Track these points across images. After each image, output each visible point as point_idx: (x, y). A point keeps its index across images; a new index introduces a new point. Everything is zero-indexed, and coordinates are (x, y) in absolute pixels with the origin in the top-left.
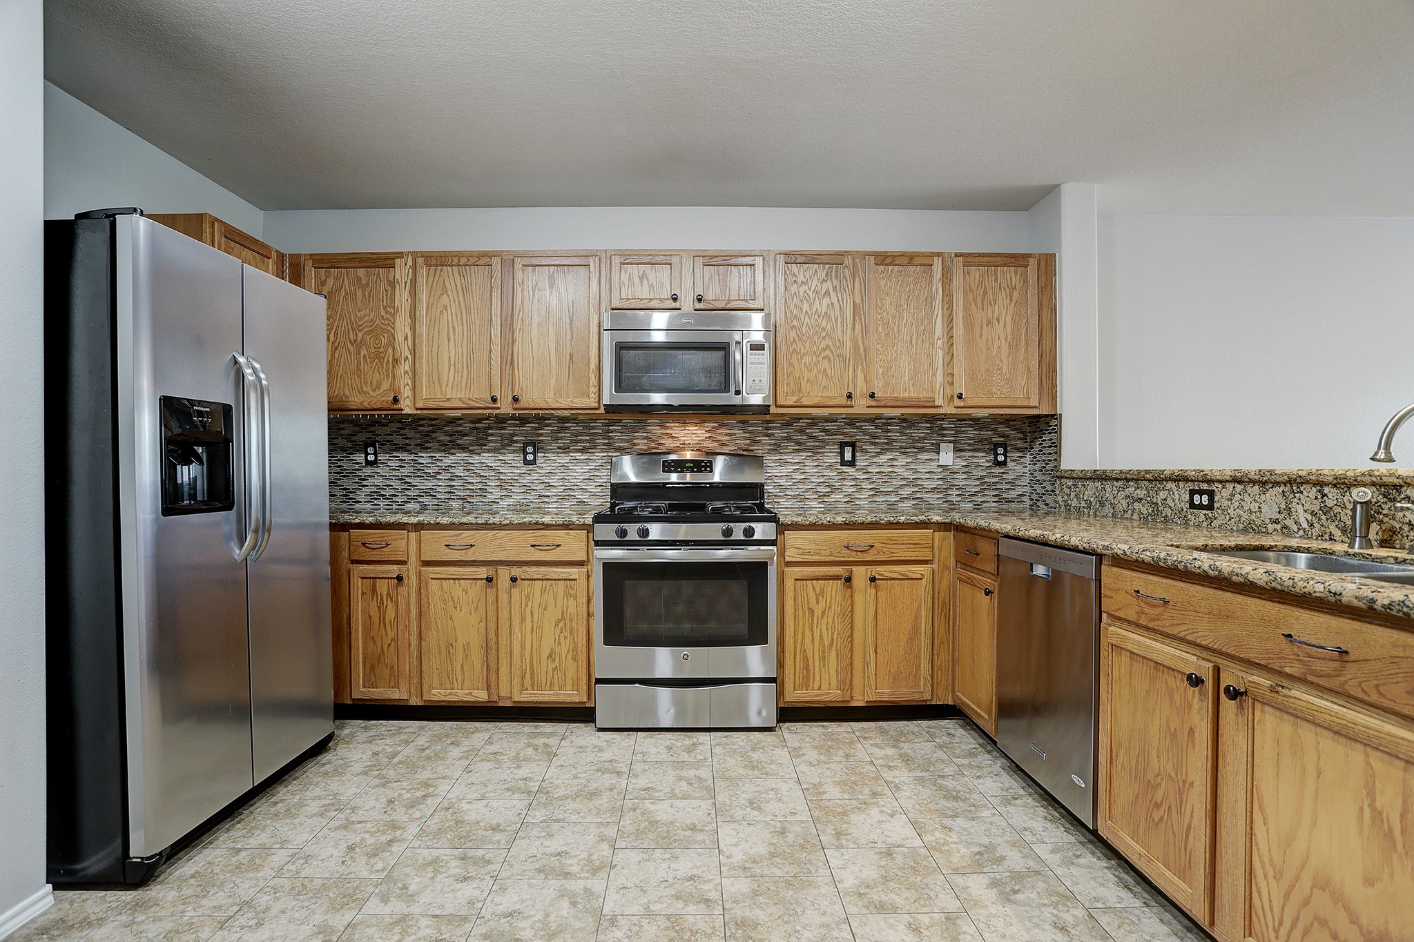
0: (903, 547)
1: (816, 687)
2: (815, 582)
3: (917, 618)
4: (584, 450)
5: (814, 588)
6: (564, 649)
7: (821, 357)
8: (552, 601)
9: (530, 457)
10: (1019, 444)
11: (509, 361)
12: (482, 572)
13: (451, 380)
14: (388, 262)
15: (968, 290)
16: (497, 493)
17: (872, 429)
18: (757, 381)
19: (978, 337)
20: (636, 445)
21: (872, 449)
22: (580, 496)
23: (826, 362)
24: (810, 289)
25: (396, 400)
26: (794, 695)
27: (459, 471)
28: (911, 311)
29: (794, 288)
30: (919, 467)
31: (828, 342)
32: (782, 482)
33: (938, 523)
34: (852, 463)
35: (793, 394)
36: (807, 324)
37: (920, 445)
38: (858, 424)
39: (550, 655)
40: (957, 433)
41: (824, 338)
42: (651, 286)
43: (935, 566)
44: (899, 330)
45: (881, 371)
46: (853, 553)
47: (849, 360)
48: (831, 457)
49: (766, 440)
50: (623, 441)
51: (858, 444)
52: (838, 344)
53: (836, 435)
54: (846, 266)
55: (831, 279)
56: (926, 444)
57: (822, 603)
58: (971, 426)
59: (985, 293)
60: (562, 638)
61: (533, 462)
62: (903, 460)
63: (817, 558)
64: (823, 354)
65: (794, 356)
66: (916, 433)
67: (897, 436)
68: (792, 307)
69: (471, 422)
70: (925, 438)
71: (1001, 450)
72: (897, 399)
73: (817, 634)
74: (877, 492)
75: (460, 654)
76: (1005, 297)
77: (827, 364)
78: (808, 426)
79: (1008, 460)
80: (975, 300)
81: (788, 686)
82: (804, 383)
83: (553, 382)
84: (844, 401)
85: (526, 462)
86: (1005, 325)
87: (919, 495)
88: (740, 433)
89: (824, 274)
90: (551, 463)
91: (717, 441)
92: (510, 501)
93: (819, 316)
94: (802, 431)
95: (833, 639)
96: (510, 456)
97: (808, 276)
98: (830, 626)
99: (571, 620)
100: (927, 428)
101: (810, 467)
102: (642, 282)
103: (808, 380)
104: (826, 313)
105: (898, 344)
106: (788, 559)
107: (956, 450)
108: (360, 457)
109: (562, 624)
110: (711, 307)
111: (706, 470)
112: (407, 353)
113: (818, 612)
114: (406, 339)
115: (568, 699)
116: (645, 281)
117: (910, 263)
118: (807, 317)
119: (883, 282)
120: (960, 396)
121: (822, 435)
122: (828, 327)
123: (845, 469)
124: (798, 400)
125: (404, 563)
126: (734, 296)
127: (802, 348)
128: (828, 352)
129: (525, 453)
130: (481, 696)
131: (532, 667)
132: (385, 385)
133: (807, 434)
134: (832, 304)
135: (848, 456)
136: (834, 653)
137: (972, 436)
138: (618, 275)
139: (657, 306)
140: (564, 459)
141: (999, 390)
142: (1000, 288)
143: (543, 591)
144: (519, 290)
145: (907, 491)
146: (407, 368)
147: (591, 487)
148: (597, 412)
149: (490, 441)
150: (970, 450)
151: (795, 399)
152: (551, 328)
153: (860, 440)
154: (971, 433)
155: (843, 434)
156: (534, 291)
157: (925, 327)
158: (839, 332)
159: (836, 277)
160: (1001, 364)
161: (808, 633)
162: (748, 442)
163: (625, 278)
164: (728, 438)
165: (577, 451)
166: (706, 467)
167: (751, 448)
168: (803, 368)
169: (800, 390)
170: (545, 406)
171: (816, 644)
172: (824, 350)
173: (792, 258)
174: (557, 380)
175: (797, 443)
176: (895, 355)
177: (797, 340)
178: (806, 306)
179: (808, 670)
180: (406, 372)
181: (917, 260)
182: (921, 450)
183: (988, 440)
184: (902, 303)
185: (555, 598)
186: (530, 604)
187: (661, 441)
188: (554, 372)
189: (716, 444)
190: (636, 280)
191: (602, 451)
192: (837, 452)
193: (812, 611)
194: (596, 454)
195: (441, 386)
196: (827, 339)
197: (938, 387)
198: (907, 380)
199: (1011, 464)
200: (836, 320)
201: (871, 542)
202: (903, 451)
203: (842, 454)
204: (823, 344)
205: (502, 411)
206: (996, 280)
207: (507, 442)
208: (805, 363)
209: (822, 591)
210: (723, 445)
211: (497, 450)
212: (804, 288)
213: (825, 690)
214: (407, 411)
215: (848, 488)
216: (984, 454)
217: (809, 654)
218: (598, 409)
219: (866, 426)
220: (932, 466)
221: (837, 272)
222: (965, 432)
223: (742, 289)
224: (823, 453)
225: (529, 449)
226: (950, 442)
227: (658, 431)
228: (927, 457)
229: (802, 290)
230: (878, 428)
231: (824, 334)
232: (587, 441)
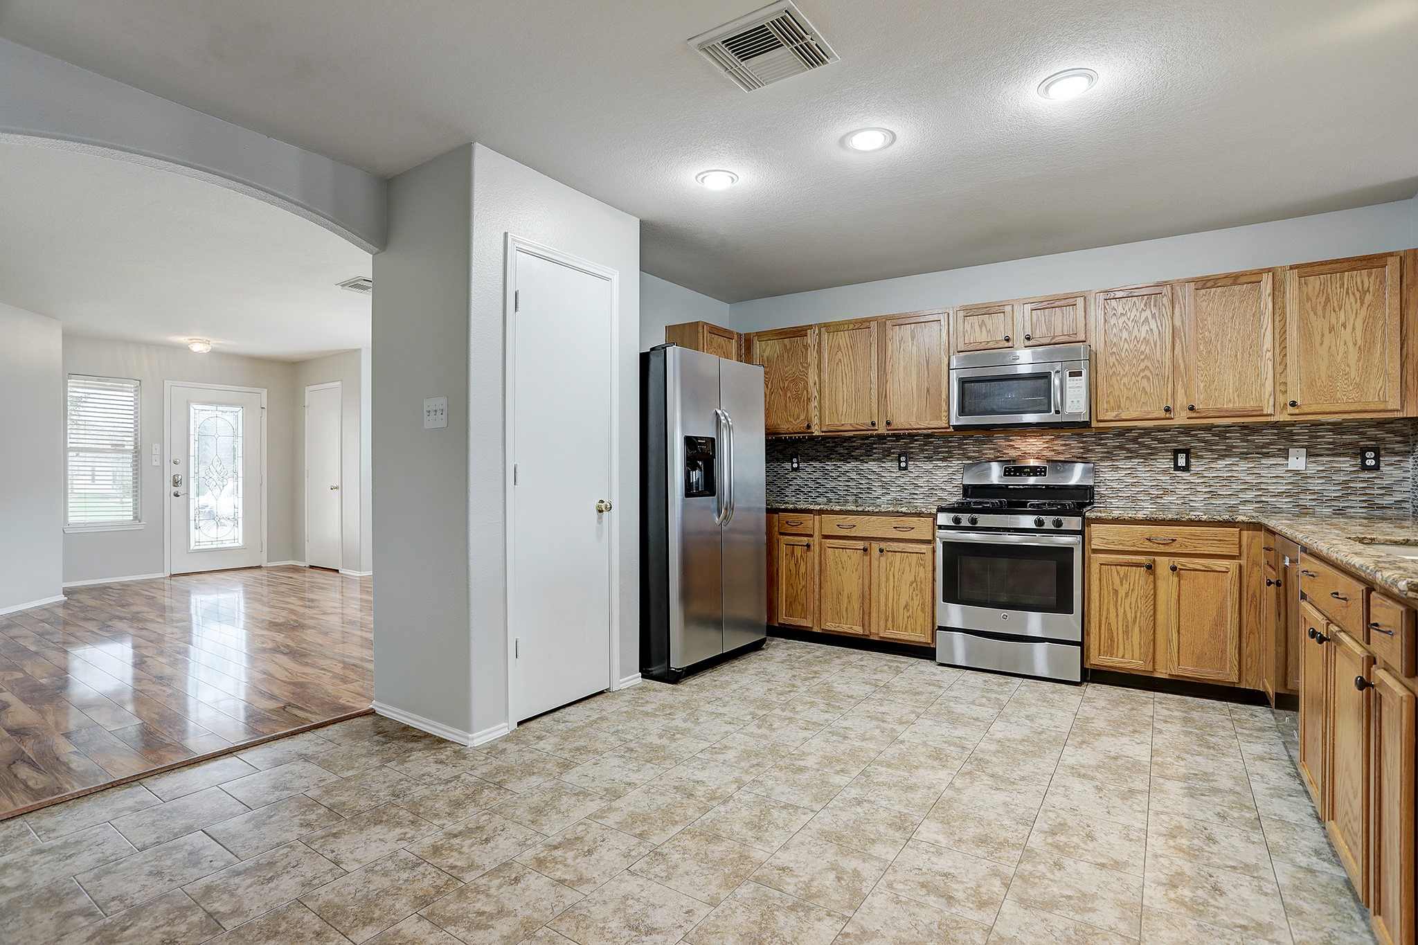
0: (1207, 542)
1: (1120, 655)
2: (1119, 567)
3: (1222, 607)
4: (944, 459)
5: (1118, 573)
6: (916, 603)
7: (1140, 377)
8: (907, 568)
9: (903, 465)
10: (1399, 447)
11: (883, 396)
12: (861, 545)
13: (845, 411)
14: (803, 332)
15: (1304, 300)
16: (880, 491)
17: (1208, 437)
18: (1075, 401)
19: (1317, 344)
20: (983, 454)
21: (1207, 455)
22: (939, 493)
23: (1145, 381)
24: (1129, 319)
25: (809, 427)
26: (1098, 659)
27: (853, 475)
28: (1237, 327)
29: (1113, 321)
30: (1264, 473)
31: (1147, 363)
32: (1114, 485)
33: (1243, 522)
34: (1186, 468)
35: (1113, 410)
36: (1127, 350)
37: (1264, 450)
38: (1193, 433)
39: (906, 606)
40: (1312, 437)
41: (1143, 360)
42: (989, 331)
43: (1243, 562)
44: (1222, 346)
45: (1202, 385)
46: (1155, 545)
47: (1168, 378)
48: (1165, 463)
49: (1098, 449)
50: (974, 452)
51: (1192, 451)
52: (1157, 365)
53: (1169, 443)
54: (1165, 295)
55: (1150, 308)
56: (1272, 449)
57: (1126, 586)
58: (1330, 430)
59: (1328, 300)
60: (914, 595)
61: (905, 469)
62: (1244, 465)
63: (1120, 548)
64: (1142, 375)
65: (1114, 378)
66: (1259, 439)
67: (1238, 443)
68: (1112, 336)
69: (862, 439)
70: (1271, 444)
71: (1370, 454)
72: (1219, 410)
73: (1121, 611)
74: (1214, 495)
75: (845, 600)
76: (1354, 302)
77: (1146, 383)
78: (1141, 435)
79: (1382, 464)
80: (1314, 310)
81: (1093, 652)
82: (1123, 401)
83: (915, 409)
84: (1162, 414)
85: (900, 468)
86: (1354, 329)
87: (1263, 499)
88: (1074, 443)
89: (1142, 305)
90: (919, 469)
91: (1054, 450)
92: (889, 497)
93: (1138, 342)
94: (1135, 440)
95: (1136, 617)
96: (889, 464)
97: (1127, 308)
98: (1133, 606)
99: (921, 582)
100: (1274, 434)
101: (1143, 472)
102: (981, 329)
103: (1127, 397)
104: (1145, 338)
105: (1221, 359)
106: (1093, 547)
107: (1309, 455)
108: (788, 465)
109: (914, 585)
110: (1038, 343)
111: (1040, 475)
112: (816, 394)
113: (1122, 593)
114: (815, 384)
115: (917, 640)
116: (984, 327)
117: (1234, 284)
118: (1126, 344)
119: (1204, 304)
120: (1293, 404)
121: (1155, 444)
122: (1148, 351)
123: (1179, 473)
124: (1117, 415)
125: (811, 536)
126: (1058, 332)
127: (1122, 370)
128: (1147, 373)
129: (900, 462)
130: (858, 630)
131: (893, 613)
132: (802, 417)
133: (1139, 443)
134: (1151, 330)
135: (1182, 462)
136: (1137, 629)
137: (1331, 440)
138: (962, 325)
139: (993, 347)
140: (929, 466)
141: (1345, 395)
142: (1347, 293)
143: (902, 560)
144: (890, 344)
145: (1249, 495)
146: (816, 404)
147: (949, 488)
148: (948, 430)
149: (875, 453)
150: (1328, 455)
151: (1114, 414)
152: (913, 369)
153: (1194, 448)
154: (1330, 437)
155: (1175, 442)
156: (900, 344)
157: (1252, 341)
158: (1158, 354)
159: (1155, 306)
160: (1347, 369)
161: (1112, 610)
162: (1082, 450)
163: (968, 327)
164: (1064, 448)
165: (938, 460)
166: (1041, 472)
167: (1085, 456)
168: (1122, 387)
169: (1119, 407)
170: (909, 427)
171: (1120, 619)
172: (1143, 370)
173: (1111, 294)
174: (918, 407)
175: (1128, 450)
176: (1218, 370)
177: (1116, 364)
178: (1125, 335)
179: (1112, 641)
180: (815, 407)
181: (1242, 280)
182: (1266, 455)
183: (1354, 445)
184: (1226, 321)
185: (910, 566)
186: (892, 569)
187: (1005, 451)
188: (915, 403)
189: (1053, 453)
190: (977, 328)
191: (958, 459)
192: (1171, 459)
193: (1116, 592)
194: (953, 462)
195: (838, 415)
196: (1146, 361)
197: (1267, 397)
198: (1231, 391)
199: (1383, 468)
200: (1155, 344)
201: (1173, 537)
202: (1244, 456)
203: (1176, 460)
204: (1142, 366)
205: (879, 432)
206: (1342, 286)
207: (887, 454)
208: (1124, 383)
209: (1126, 576)
210: (1059, 453)
211: (879, 460)
212: (1125, 318)
213: (1129, 658)
214: (816, 433)
215: (1182, 490)
216: (1348, 459)
217: (1114, 627)
218: (949, 428)
219: (1202, 434)
220: (1280, 471)
221: (1155, 301)
222: (1323, 437)
223: (1065, 326)
224: (1156, 459)
225: (903, 459)
226: (1302, 447)
227: (1003, 443)
228: (1272, 462)
229: (1121, 321)
230: (1214, 435)
231: (1142, 357)
232: (946, 452)
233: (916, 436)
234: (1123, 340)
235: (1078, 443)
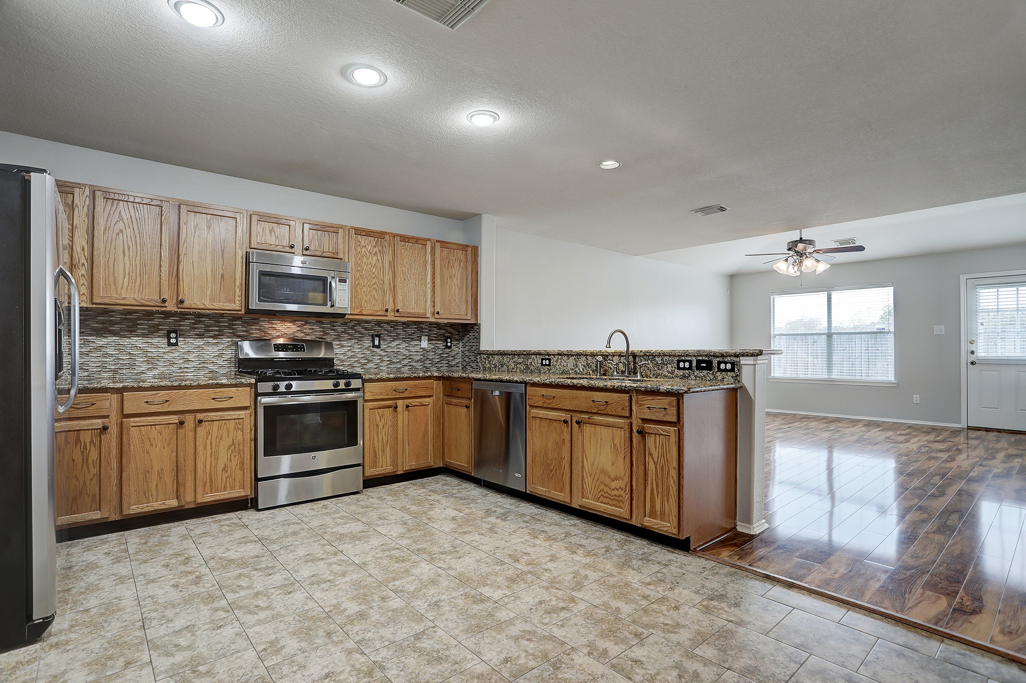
0: (420, 389)
1: (380, 466)
2: (379, 410)
3: (427, 425)
4: (214, 337)
5: (378, 413)
6: (234, 463)
7: (372, 288)
8: (225, 434)
9: (173, 341)
10: (457, 337)
11: (177, 276)
12: (175, 419)
13: (126, 284)
14: (68, 189)
15: (442, 259)
16: (144, 367)
17: (388, 327)
18: (342, 300)
19: (446, 283)
20: (252, 334)
21: (389, 339)
22: (211, 366)
24: (367, 250)
26: (371, 472)
27: (110, 351)
28: (416, 267)
29: (359, 249)
30: (412, 349)
31: (376, 280)
32: (341, 357)
33: (436, 377)
34: (378, 347)
35: (357, 308)
36: (366, 270)
37: (412, 337)
38: (382, 325)
39: (224, 468)
40: (429, 331)
41: (374, 278)
42: (277, 237)
43: (434, 398)
44: (410, 277)
45: (401, 297)
46: (398, 394)
47: (386, 291)
48: (367, 343)
49: (332, 332)
50: (243, 331)
51: (381, 336)
52: (381, 282)
53: (371, 331)
54: (386, 240)
55: (378, 246)
56: (415, 336)
57: (383, 421)
58: (435, 327)
59: (449, 262)
60: (233, 456)
61: (176, 344)
62: (404, 345)
63: (380, 397)
64: (373, 287)
65: (358, 287)
66: (410, 331)
67: (401, 332)
68: (358, 259)
70: (414, 333)
71: (449, 340)
72: (409, 313)
73: (380, 437)
74: (392, 362)
75: (155, 477)
76: (457, 264)
77: (375, 292)
78: (356, 325)
79: (452, 345)
80: (445, 265)
81: (367, 468)
82: (363, 302)
83: (209, 291)
84: (383, 313)
85: (170, 344)
86: (457, 279)
87: (411, 364)
88: (317, 328)
89: (374, 243)
90: (188, 345)
91: (304, 333)
92: (156, 372)
93: (372, 266)
94: (352, 328)
95: (388, 439)
96: (157, 340)
97: (366, 243)
98: (386, 433)
99: (239, 444)
100: (416, 328)
101: (357, 348)
102: (271, 234)
103: (365, 300)
104: (375, 265)
105: (410, 284)
106: (366, 398)
107: (429, 340)
109: (232, 448)
110: (313, 254)
111: (301, 350)
112: (83, 261)
113: (381, 426)
114: (83, 250)
115: (237, 495)
116: (273, 233)
117: (416, 243)
118: (365, 266)
119: (403, 251)
120: (438, 313)
121: (363, 331)
122: (376, 272)
123: (375, 349)
125: (107, 417)
126: (326, 249)
127: (363, 283)
128: (376, 286)
129: (169, 338)
130: (173, 503)
131: (211, 478)
133: (355, 330)
134: (378, 260)
135: (377, 343)
136: (389, 447)
137: (436, 333)
138: (255, 227)
139: (281, 250)
140: (200, 342)
141: (454, 311)
142: (455, 260)
143: (219, 428)
144: (184, 227)
145: (406, 361)
146: (83, 272)
147: (220, 362)
148: (240, 313)
149: (139, 329)
150: (435, 340)
151: (359, 311)
152: (208, 255)
153: (382, 334)
154: (436, 331)
155: (374, 330)
156: (195, 229)
157: (423, 276)
158: (382, 275)
159: (380, 245)
160: (455, 298)
161: (376, 438)
162: (322, 333)
163: (260, 230)
164: (311, 331)
165: (210, 337)
166: (301, 348)
167: (323, 337)
168: (363, 293)
169: (361, 306)
170: (204, 307)
171: (380, 443)
172: (374, 284)
173: (358, 231)
174: (212, 290)
175: (350, 334)
176: (408, 290)
177: (360, 278)
178: (365, 260)
179: (376, 458)
180: (83, 275)
181: (420, 242)
182: (413, 339)
183: (443, 335)
184: (412, 263)
185: (228, 431)
186: (210, 437)
187: (269, 332)
188: (209, 285)
189: (303, 334)
190: (268, 232)
191: (228, 337)
192: (371, 340)
193: (378, 425)
194: (224, 339)
195: (116, 288)
197: (428, 308)
198: (413, 303)
199: (453, 347)
200: (380, 269)
201: (406, 387)
202: (404, 340)
203: (373, 341)
204: (373, 282)
205: (168, 309)
206: (454, 256)
207: (153, 331)
208: (364, 291)
209: (383, 414)
210: (308, 335)
211: (144, 335)
212: (364, 250)
213: (384, 467)
214: (83, 305)
215: (376, 359)
216: (441, 342)
217: (377, 449)
218: (240, 311)
219: (386, 326)
220: (417, 348)
221: (381, 243)
222: (433, 331)
223: (331, 246)
224: (363, 340)
225: (173, 335)
226: (426, 336)
227: (268, 326)
228: (416, 344)
230: (391, 327)
231: (374, 276)
232: (217, 331)
233: (187, 315)
234: (364, 263)
235: (320, 328)
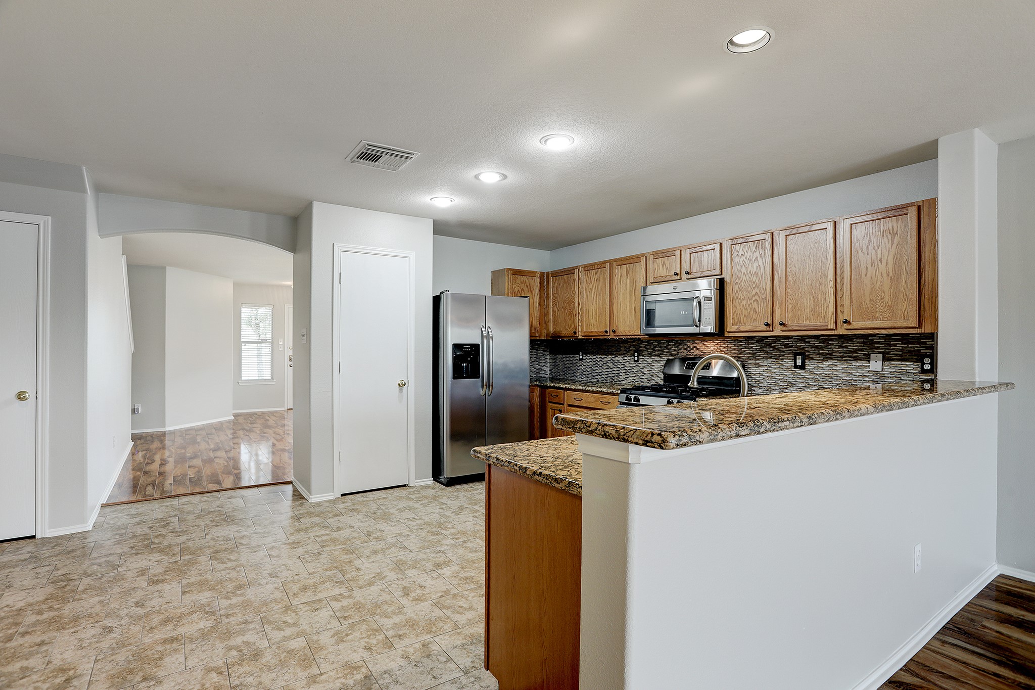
4: (658, 356)
7: (752, 301)
9: (636, 358)
11: (612, 314)
13: (593, 322)
15: (855, 241)
16: (624, 376)
17: (817, 343)
18: (708, 319)
19: (864, 276)
20: (680, 353)
21: (816, 357)
23: (755, 303)
24: (746, 258)
25: (575, 333)
27: (611, 365)
28: (812, 263)
29: (736, 260)
30: (854, 372)
31: (757, 290)
32: (757, 377)
34: (803, 367)
35: (736, 324)
36: (745, 280)
37: (854, 355)
38: (807, 340)
40: (887, 346)
41: (754, 288)
42: (667, 269)
44: (803, 277)
45: (790, 306)
47: (769, 301)
48: (789, 362)
50: (675, 351)
51: (806, 354)
52: (763, 291)
53: (791, 347)
54: (767, 240)
55: (759, 250)
56: (859, 354)
58: (899, 340)
59: (870, 241)
61: (637, 361)
62: (840, 366)
64: (754, 299)
65: (737, 301)
66: (851, 346)
67: (836, 348)
68: (736, 271)
70: (859, 350)
71: (927, 360)
72: (800, 325)
76: (887, 242)
77: (756, 305)
78: (774, 342)
80: (861, 249)
82: (742, 317)
83: (628, 322)
84: (765, 327)
85: (635, 361)
86: (887, 263)
89: (754, 248)
90: (645, 361)
92: (628, 380)
93: (751, 275)
94: (769, 345)
96: (629, 358)
97: (745, 251)
100: (861, 343)
101: (775, 369)
102: (663, 267)
103: (745, 315)
104: (755, 272)
105: (802, 287)
107: (885, 359)
108: (577, 357)
110: (694, 276)
111: (706, 368)
112: (580, 311)
114: (579, 305)
116: (665, 266)
117: (810, 230)
118: (744, 276)
119: (792, 246)
120: (846, 322)
121: (782, 348)
122: (757, 281)
123: (798, 371)
124: (738, 328)
125: (562, 404)
126: (705, 269)
127: (742, 296)
128: (757, 297)
129: (634, 356)
132: (573, 327)
133: (772, 347)
134: (759, 266)
135: (799, 362)
137: (901, 348)
138: (653, 265)
139: (669, 279)
140: (650, 360)
141: (881, 315)
142: (883, 236)
144: (615, 278)
146: (579, 318)
149: (622, 350)
150: (900, 360)
151: (736, 327)
152: (627, 295)
153: (808, 351)
154: (900, 345)
155: (796, 347)
156: (621, 278)
157: (822, 274)
158: (764, 283)
159: (762, 248)
160: (883, 295)
163: (656, 266)
165: (656, 355)
168: (742, 308)
169: (740, 322)
170: (624, 334)
172: (754, 296)
173: (735, 241)
175: (766, 352)
176: (800, 295)
177: (738, 291)
178: (744, 269)
180: (579, 320)
181: (815, 227)
182: (856, 359)
183: (915, 352)
184: (805, 258)
187: (692, 351)
188: (628, 317)
190: (661, 266)
191: (666, 356)
192: (792, 359)
194: (663, 357)
195: (591, 325)
196: (756, 288)
197: (830, 316)
198: (808, 311)
200: (762, 276)
202: (840, 358)
203: (795, 361)
204: (754, 293)
206: (879, 229)
207: (628, 351)
208: (743, 305)
211: (624, 355)
212: (743, 258)
214: (580, 337)
215: (800, 384)
216: (911, 363)
219: (812, 341)
220: (864, 371)
221: (762, 244)
222: (895, 345)
223: (709, 264)
224: (783, 359)
225: (636, 354)
226: (880, 353)
227: (691, 345)
228: (859, 364)
229: (741, 260)
230: (820, 342)
231: (754, 286)
232: (660, 350)
234: (742, 273)
